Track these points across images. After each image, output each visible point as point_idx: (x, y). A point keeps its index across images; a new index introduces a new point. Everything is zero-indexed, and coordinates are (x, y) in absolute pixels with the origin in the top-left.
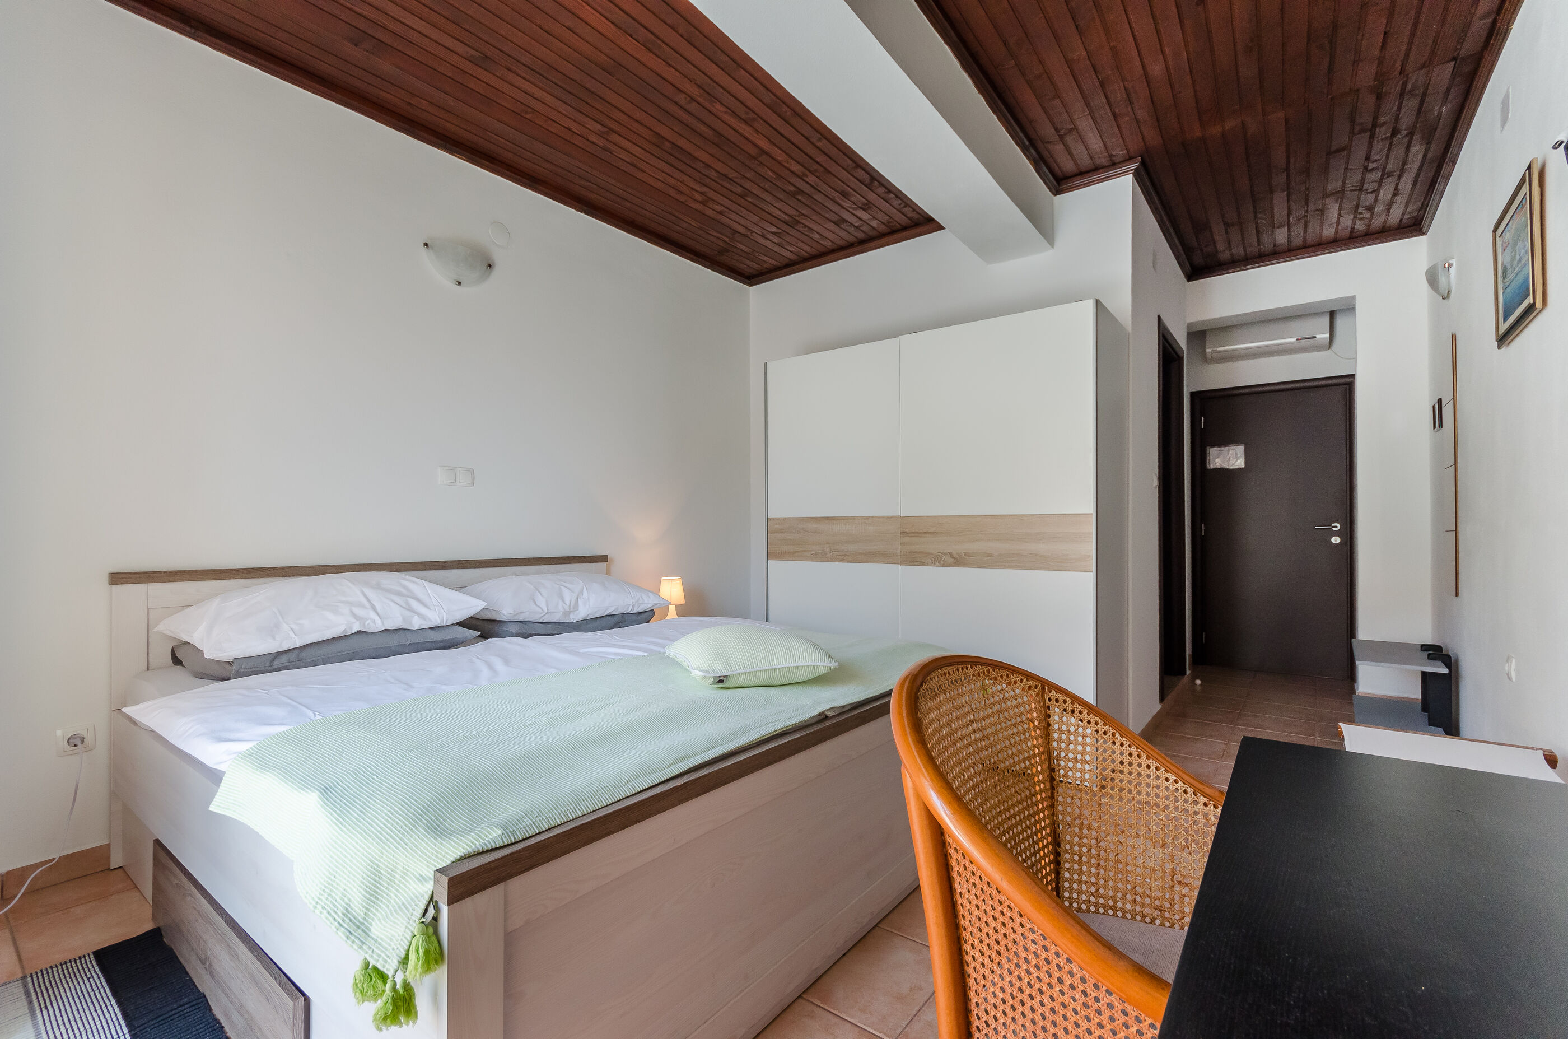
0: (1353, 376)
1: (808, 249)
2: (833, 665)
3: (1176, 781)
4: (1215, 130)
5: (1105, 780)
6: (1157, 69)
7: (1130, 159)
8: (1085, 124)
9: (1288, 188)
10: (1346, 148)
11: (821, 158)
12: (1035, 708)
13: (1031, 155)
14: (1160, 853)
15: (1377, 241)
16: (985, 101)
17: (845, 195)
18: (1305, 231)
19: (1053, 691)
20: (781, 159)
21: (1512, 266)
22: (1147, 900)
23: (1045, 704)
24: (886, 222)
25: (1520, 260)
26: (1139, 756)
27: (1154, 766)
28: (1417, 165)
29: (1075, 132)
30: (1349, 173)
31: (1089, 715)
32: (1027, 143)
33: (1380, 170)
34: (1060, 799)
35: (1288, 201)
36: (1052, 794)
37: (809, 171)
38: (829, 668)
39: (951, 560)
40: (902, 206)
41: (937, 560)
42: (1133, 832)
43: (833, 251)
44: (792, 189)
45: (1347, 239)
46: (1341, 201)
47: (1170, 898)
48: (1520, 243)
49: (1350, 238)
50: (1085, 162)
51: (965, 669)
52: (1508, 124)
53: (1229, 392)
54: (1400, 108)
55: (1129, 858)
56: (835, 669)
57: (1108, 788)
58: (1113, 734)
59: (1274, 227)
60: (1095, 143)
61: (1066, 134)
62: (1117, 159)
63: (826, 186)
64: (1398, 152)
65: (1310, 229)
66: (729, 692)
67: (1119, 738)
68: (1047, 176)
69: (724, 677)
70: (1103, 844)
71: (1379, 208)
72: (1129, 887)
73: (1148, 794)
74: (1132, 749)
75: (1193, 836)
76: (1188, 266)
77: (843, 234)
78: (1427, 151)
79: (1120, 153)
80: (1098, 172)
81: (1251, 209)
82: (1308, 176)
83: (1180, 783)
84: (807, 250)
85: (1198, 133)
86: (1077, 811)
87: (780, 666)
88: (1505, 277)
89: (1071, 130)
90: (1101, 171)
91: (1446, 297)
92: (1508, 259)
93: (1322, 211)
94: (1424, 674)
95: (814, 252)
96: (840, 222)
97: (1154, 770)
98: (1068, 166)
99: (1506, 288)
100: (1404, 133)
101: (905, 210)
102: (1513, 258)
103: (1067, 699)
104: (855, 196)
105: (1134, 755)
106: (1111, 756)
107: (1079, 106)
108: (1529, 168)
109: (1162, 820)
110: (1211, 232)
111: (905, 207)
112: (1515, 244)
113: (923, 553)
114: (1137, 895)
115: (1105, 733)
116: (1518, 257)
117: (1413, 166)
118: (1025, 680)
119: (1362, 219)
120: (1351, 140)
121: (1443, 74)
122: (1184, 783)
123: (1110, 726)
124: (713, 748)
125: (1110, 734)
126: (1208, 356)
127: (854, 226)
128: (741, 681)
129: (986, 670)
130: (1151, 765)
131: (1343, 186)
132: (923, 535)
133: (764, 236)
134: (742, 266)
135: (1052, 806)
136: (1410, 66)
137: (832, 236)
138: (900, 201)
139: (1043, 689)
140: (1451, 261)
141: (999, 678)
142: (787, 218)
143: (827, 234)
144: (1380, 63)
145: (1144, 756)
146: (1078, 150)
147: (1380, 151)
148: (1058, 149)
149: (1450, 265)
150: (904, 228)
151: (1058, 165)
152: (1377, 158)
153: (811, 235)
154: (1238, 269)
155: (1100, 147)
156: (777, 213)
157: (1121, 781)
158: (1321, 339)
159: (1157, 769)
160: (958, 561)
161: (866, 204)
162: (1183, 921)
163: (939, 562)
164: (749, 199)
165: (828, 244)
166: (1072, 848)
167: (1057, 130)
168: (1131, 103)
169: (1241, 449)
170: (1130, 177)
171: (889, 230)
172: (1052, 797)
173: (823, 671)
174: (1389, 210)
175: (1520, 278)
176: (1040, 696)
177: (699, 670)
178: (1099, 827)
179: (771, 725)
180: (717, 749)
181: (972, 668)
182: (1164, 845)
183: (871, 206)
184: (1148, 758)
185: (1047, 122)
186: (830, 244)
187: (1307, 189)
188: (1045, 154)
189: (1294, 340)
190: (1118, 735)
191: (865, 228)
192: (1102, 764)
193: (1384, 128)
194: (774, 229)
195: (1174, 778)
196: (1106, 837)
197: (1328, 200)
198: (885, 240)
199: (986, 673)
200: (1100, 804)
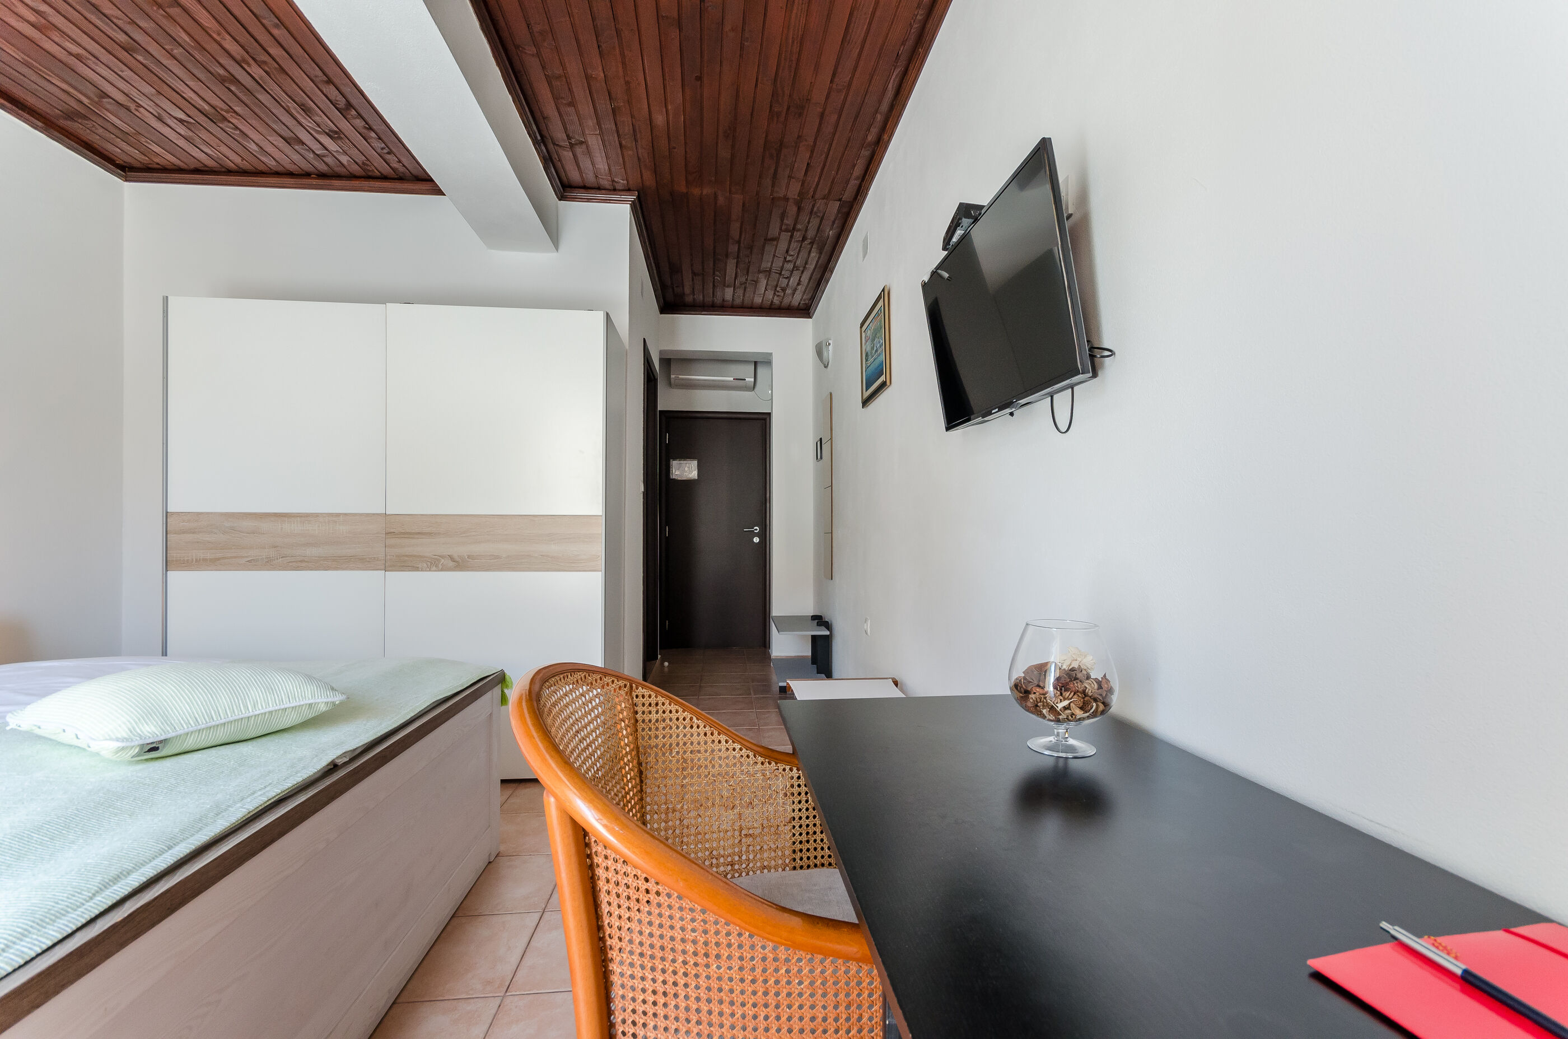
0: (769, 414)
1: (238, 160)
2: (338, 698)
3: (741, 749)
4: (696, 191)
5: (685, 763)
6: (660, 119)
7: (628, 190)
8: (594, 142)
9: (738, 257)
10: (776, 239)
11: (276, 51)
12: (625, 707)
13: (542, 151)
14: (732, 815)
15: (782, 315)
16: (502, 75)
17: (306, 110)
18: (744, 295)
19: (640, 688)
20: (207, 25)
21: (871, 353)
22: (722, 860)
23: (633, 702)
24: (360, 163)
25: (877, 351)
26: (712, 734)
27: (724, 740)
28: (813, 267)
29: (584, 146)
30: (776, 258)
31: (670, 705)
32: (539, 138)
33: (793, 263)
34: (649, 791)
35: (737, 267)
36: (641, 787)
37: (254, 59)
38: (333, 703)
39: (451, 564)
40: (385, 151)
41: (434, 564)
42: (710, 804)
43: (277, 174)
44: (221, 72)
45: (767, 309)
46: (768, 279)
47: (739, 851)
48: (876, 339)
49: (769, 309)
50: (590, 178)
51: (566, 678)
52: (867, 257)
53: (690, 415)
54: (809, 222)
55: (707, 827)
56: (342, 703)
57: (689, 769)
58: (691, 719)
59: (724, 286)
60: (602, 165)
61: (576, 144)
62: (618, 187)
63: (278, 89)
64: (804, 254)
65: (747, 295)
66: (168, 763)
67: (696, 721)
68: (554, 179)
69: (161, 742)
70: (685, 822)
71: (789, 291)
72: (707, 853)
73: (720, 766)
74: (706, 729)
75: (755, 793)
76: (662, 300)
77: (296, 157)
78: (819, 258)
79: (621, 182)
80: (600, 192)
81: (711, 265)
82: (751, 253)
83: (744, 750)
84: (234, 159)
85: (684, 190)
86: (663, 797)
87: (257, 713)
88: (867, 360)
89: (582, 143)
90: (603, 192)
91: (826, 367)
92: (869, 349)
93: (756, 282)
94: (814, 637)
95: (245, 165)
96: (292, 141)
97: (724, 743)
98: (574, 176)
99: (867, 368)
100: (809, 241)
101: (388, 157)
102: (873, 348)
103: (652, 693)
104: (321, 117)
105: (709, 734)
106: (690, 739)
107: (591, 123)
108: (883, 290)
109: (731, 785)
110: (682, 274)
111: (388, 153)
112: (873, 340)
113: (415, 556)
114: (713, 858)
115: (684, 719)
116: (875, 349)
117: (811, 266)
118: (616, 681)
119: (778, 296)
120: (779, 234)
121: (834, 207)
122: (747, 749)
123: (688, 712)
124: (170, 848)
125: (688, 719)
126: (672, 381)
127: (313, 152)
128: (190, 743)
129: (583, 675)
130: (722, 739)
131: (771, 268)
132: (416, 536)
133: (160, 119)
134: (110, 147)
135: (641, 799)
136: (817, 196)
137: (277, 154)
138: (383, 145)
139: (631, 687)
140: (830, 342)
141: (594, 683)
142: (207, 107)
143: (270, 149)
144: (803, 185)
145: (716, 733)
146: (585, 163)
147: (795, 250)
148: (567, 155)
149: (829, 344)
150: (384, 178)
151: (565, 172)
152: (792, 253)
153: (245, 143)
154: (697, 313)
155: (604, 169)
156: (189, 94)
157: (699, 759)
158: (748, 381)
159: (727, 742)
160: (460, 564)
161: (336, 132)
162: (748, 867)
163: (437, 566)
164: (140, 58)
165: (272, 163)
166: (659, 834)
167: (569, 137)
168: (636, 140)
169: (694, 463)
170: (627, 207)
171: (363, 173)
172: (641, 791)
173: (323, 708)
174: (794, 294)
175: (877, 362)
176: (629, 694)
177: (111, 739)
178: (682, 807)
179: (260, 793)
180: (177, 848)
181: (571, 676)
182: (733, 807)
183: (342, 136)
184: (719, 734)
185: (559, 123)
186: (274, 163)
187: (749, 262)
188: (555, 156)
189: (732, 379)
190: (695, 719)
191: (329, 160)
192: (683, 748)
193: (799, 233)
194: (181, 115)
195: (739, 746)
196: (688, 815)
197: (761, 275)
198: (356, 183)
199: (583, 679)
200: (682, 786)
